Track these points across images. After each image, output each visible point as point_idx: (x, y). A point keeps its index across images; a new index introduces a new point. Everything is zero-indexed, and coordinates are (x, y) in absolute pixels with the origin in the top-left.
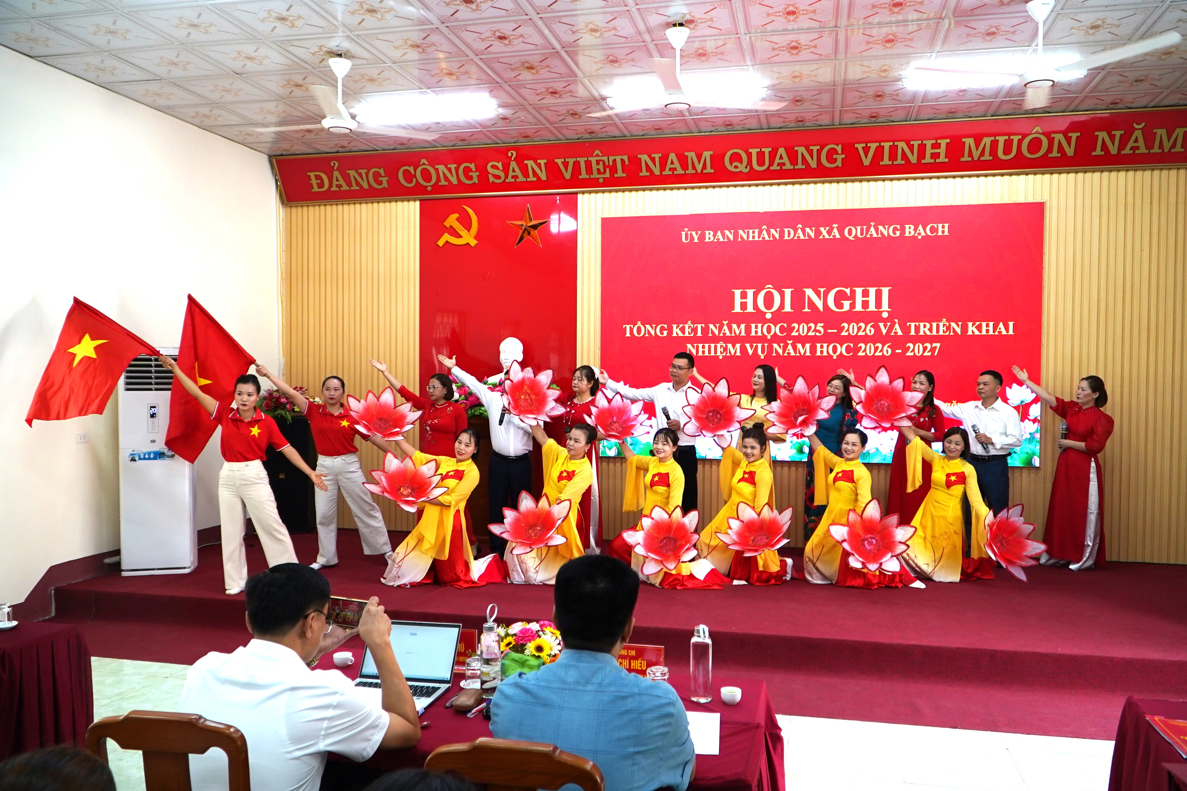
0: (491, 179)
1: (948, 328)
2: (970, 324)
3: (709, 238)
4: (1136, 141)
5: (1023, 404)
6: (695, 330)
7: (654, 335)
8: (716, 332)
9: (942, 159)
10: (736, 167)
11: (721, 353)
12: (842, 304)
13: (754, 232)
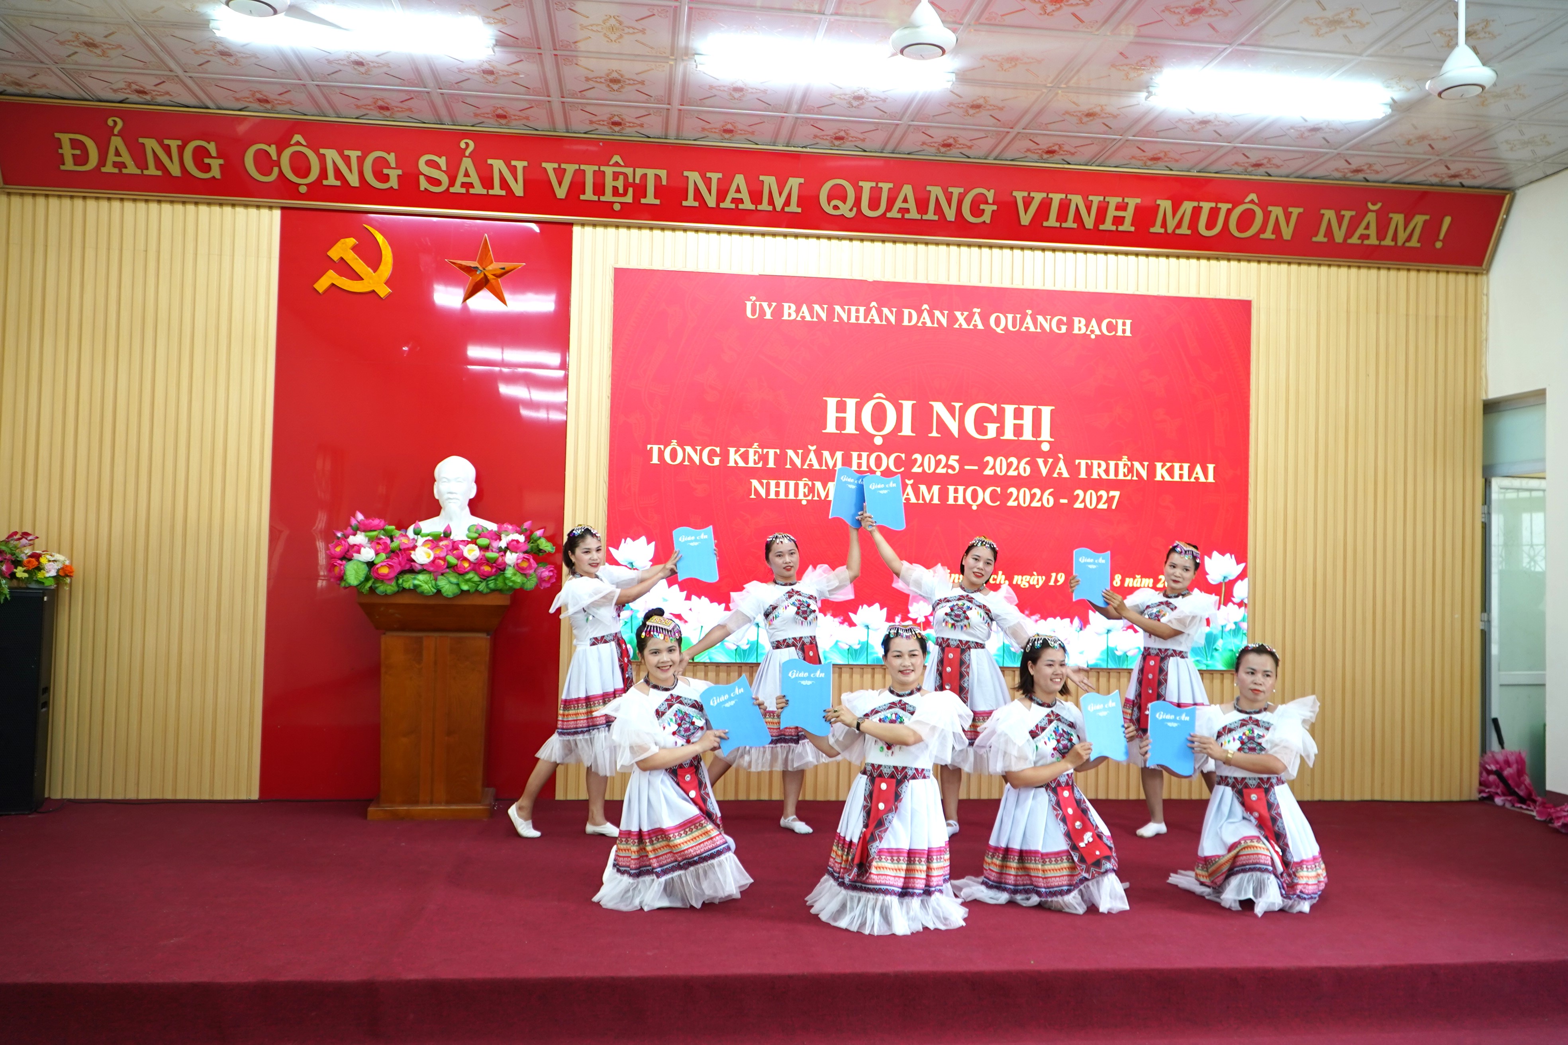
0: (424, 184)
1: (1131, 470)
2: (1159, 465)
3: (790, 315)
4: (1367, 227)
5: (1227, 580)
6: (764, 458)
7: (698, 463)
8: (798, 462)
9: (1127, 226)
10: (836, 207)
11: (805, 496)
12: (986, 427)
13: (857, 311)
